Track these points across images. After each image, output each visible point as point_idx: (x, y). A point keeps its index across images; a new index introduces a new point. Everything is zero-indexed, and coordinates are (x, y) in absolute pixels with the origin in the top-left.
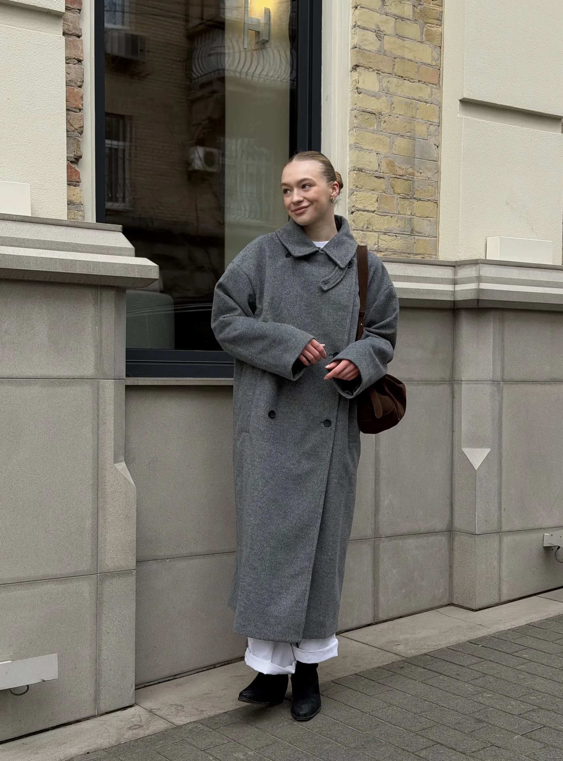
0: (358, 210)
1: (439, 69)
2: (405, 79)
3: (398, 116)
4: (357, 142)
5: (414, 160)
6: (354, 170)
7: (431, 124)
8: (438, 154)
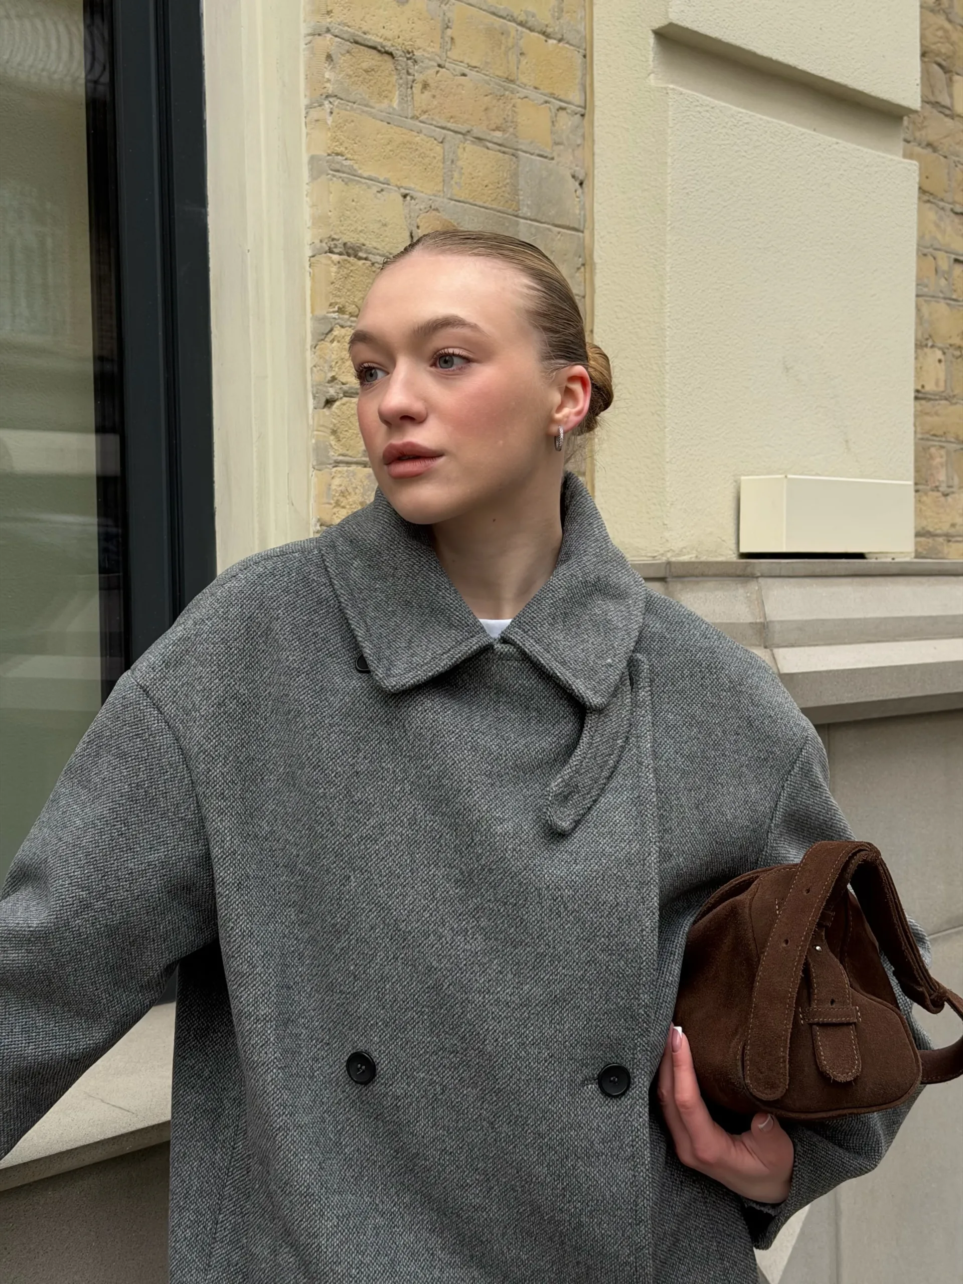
0: (349, 394)
3: (465, 70)
4: (338, 150)
5: (517, 224)
6: (331, 251)
7: (562, 109)
8: (583, 208)
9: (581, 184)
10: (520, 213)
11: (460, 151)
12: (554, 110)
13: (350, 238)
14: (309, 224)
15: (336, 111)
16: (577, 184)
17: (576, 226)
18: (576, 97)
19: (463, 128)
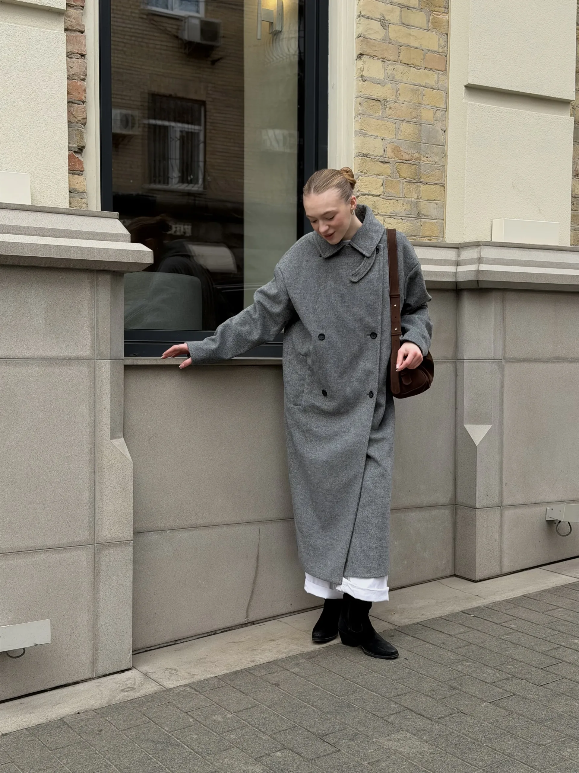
10: (422, 142)
11: (401, 125)
12: (435, 111)
13: (365, 152)
14: (354, 149)
15: (361, 118)
16: (443, 132)
17: (442, 144)
18: (443, 106)
19: (403, 119)
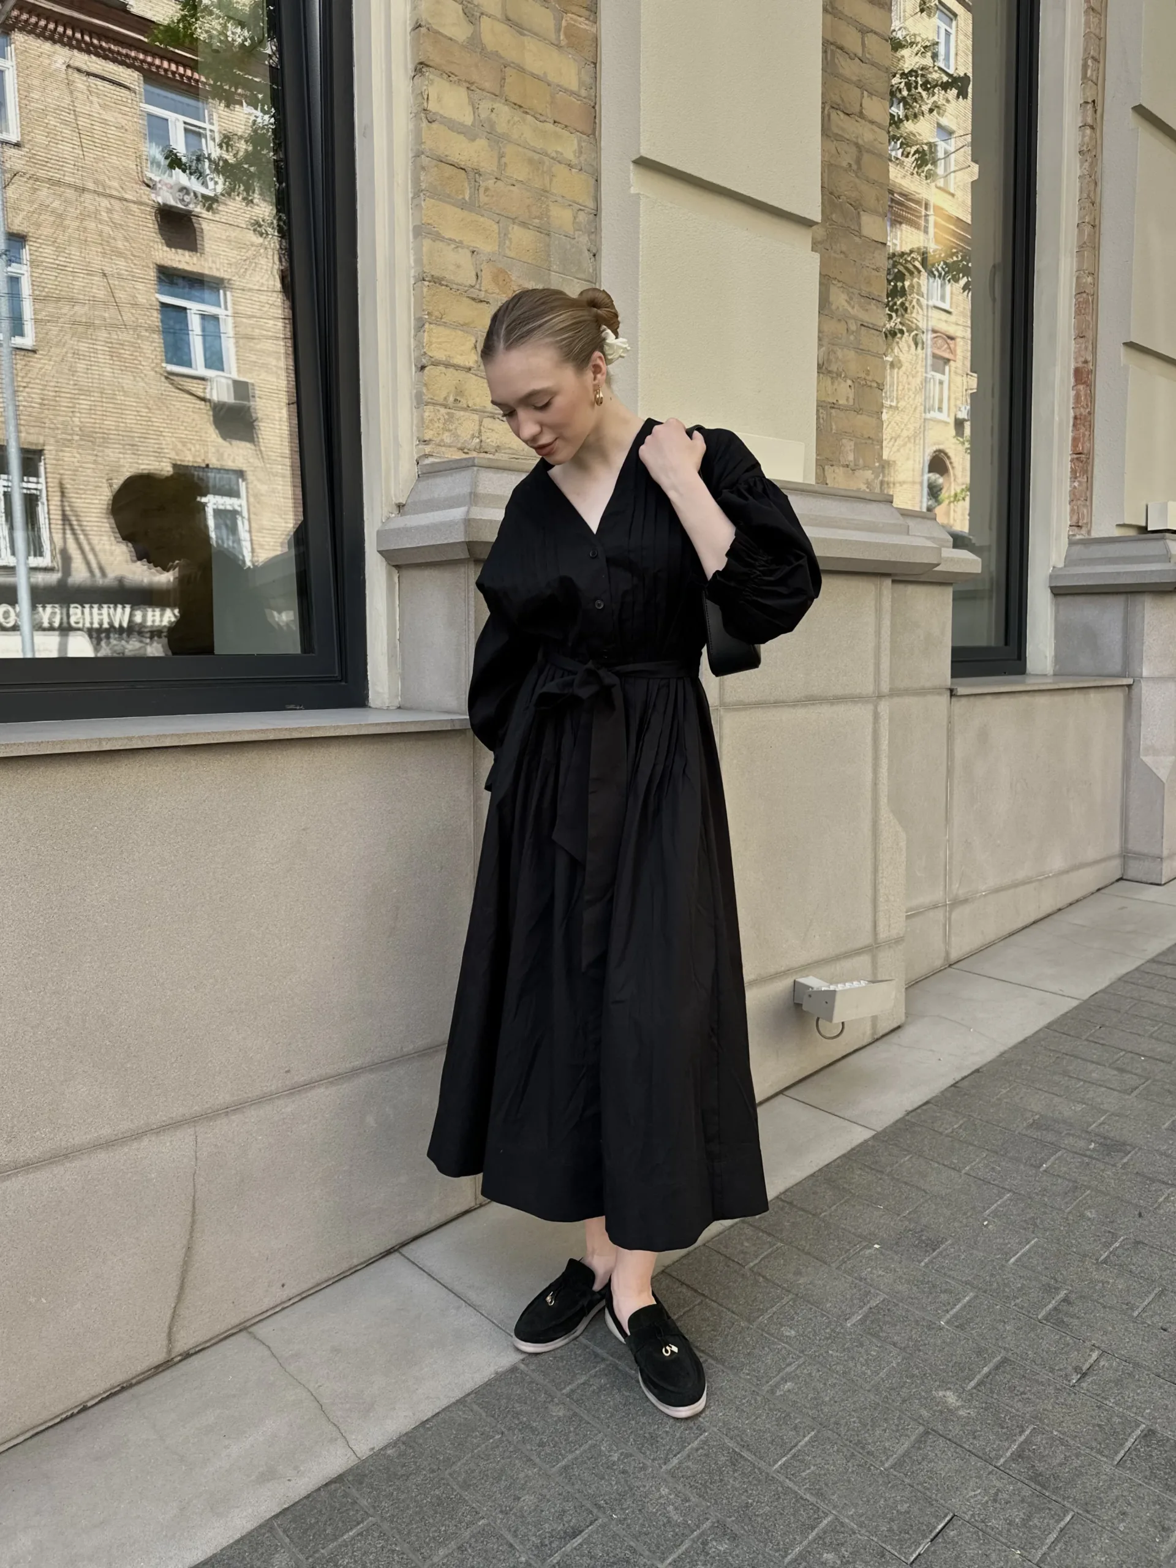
0: (436, 364)
1: (594, 107)
2: (527, 113)
3: (515, 183)
4: (429, 222)
5: (549, 275)
6: (424, 280)
7: (581, 210)
8: (594, 270)
9: (594, 255)
